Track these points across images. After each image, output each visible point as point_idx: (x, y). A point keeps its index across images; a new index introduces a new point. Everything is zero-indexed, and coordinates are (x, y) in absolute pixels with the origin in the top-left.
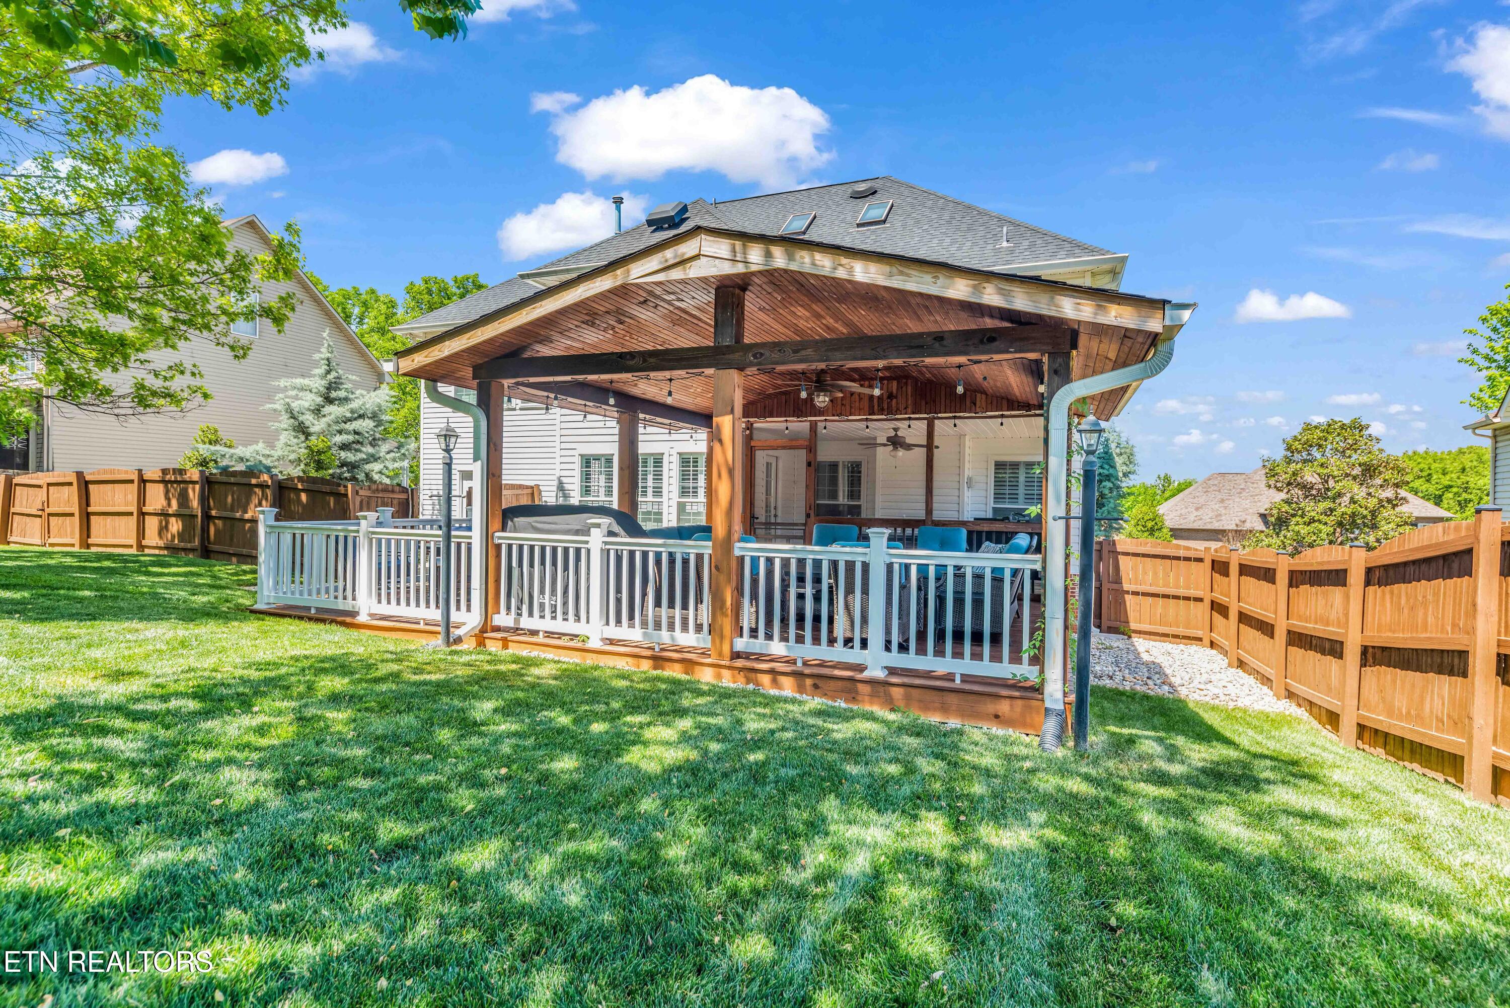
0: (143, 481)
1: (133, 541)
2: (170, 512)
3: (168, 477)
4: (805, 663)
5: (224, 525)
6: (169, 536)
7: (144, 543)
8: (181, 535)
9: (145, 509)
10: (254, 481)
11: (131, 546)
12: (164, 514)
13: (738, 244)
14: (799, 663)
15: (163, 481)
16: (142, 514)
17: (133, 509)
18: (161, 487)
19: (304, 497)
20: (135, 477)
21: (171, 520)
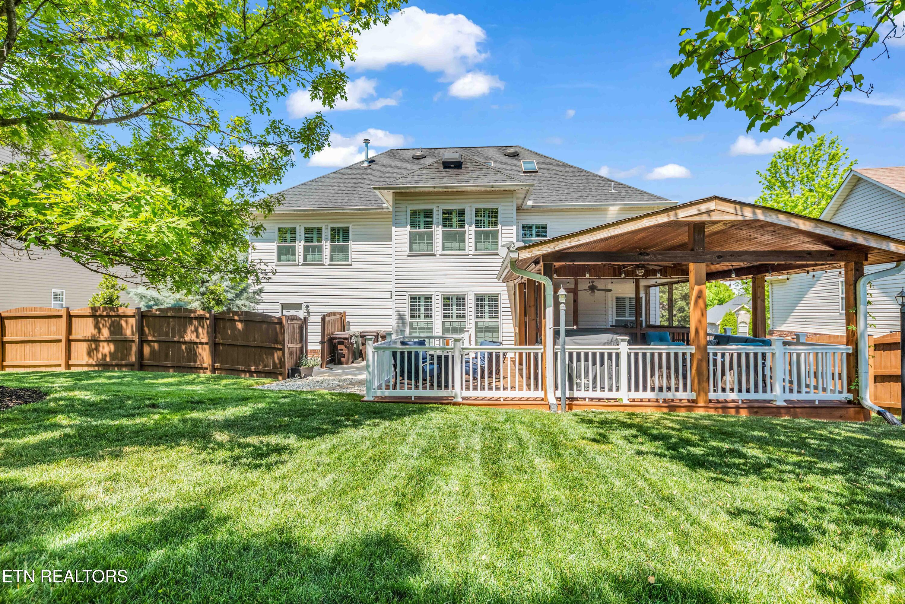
0: (70, 317)
1: (62, 362)
2: (102, 338)
3: (98, 313)
4: (743, 402)
5: (159, 347)
6: (100, 356)
7: (71, 362)
8: (113, 355)
9: (71, 337)
10: (192, 315)
11: (59, 366)
12: (95, 341)
13: (738, 207)
14: (740, 402)
15: (94, 316)
16: (69, 342)
17: (63, 337)
18: (91, 321)
19: (240, 326)
20: (64, 313)
21: (101, 344)
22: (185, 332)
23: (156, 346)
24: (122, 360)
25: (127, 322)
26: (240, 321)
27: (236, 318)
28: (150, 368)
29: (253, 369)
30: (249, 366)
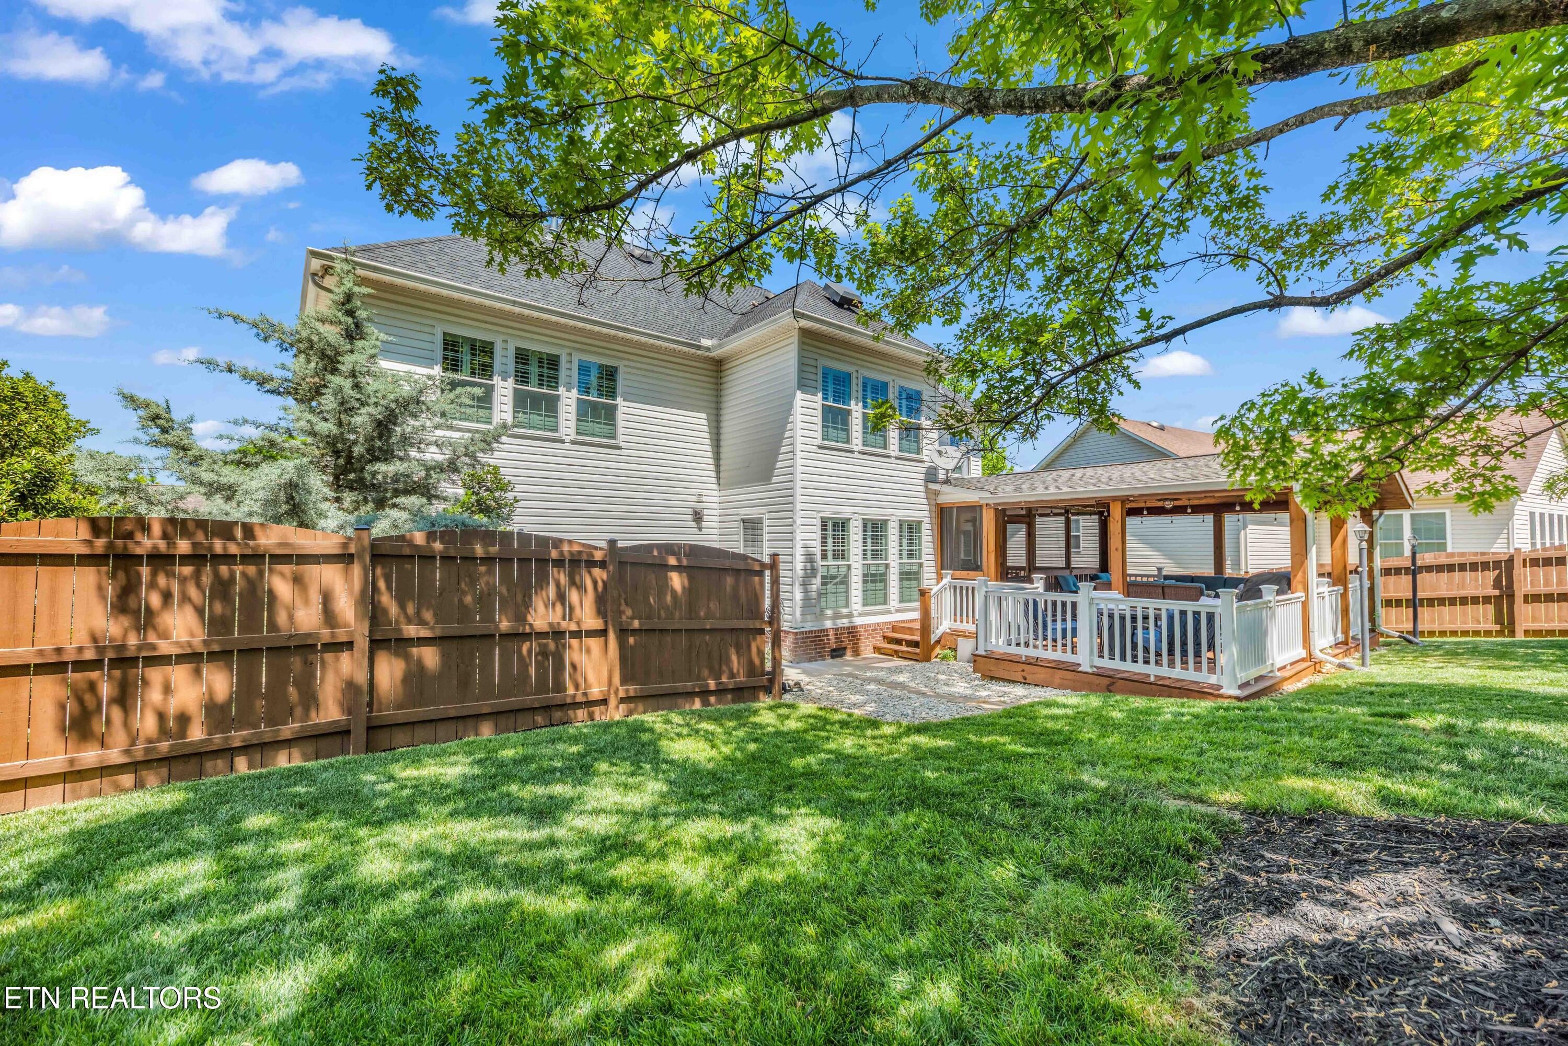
2: (160, 649)
5: (439, 657)
8: (223, 714)
12: (115, 664)
21: (155, 675)
22: (527, 604)
23: (430, 657)
24: (272, 721)
25: (297, 580)
26: (678, 568)
27: (672, 561)
28: (400, 736)
29: (712, 685)
30: (699, 678)
